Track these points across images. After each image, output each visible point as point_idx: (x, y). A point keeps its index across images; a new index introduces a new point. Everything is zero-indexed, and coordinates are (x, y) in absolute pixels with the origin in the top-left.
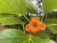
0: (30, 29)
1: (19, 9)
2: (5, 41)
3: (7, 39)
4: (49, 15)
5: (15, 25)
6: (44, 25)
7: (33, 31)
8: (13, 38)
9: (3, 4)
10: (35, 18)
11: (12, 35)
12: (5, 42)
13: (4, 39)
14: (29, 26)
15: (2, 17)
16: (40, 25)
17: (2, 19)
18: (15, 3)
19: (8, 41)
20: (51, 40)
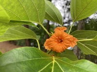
0: (52, 46)
1: (34, 14)
2: (18, 66)
3: (20, 63)
4: (84, 24)
5: (26, 40)
6: (75, 39)
7: (57, 49)
8: (28, 61)
9: (12, 5)
10: (59, 29)
11: (26, 56)
12: (18, 68)
13: (14, 63)
14: (51, 41)
15: (3, 27)
16: (68, 39)
17: (3, 30)
18: (28, 4)
19: (22, 66)
20: (86, 60)
